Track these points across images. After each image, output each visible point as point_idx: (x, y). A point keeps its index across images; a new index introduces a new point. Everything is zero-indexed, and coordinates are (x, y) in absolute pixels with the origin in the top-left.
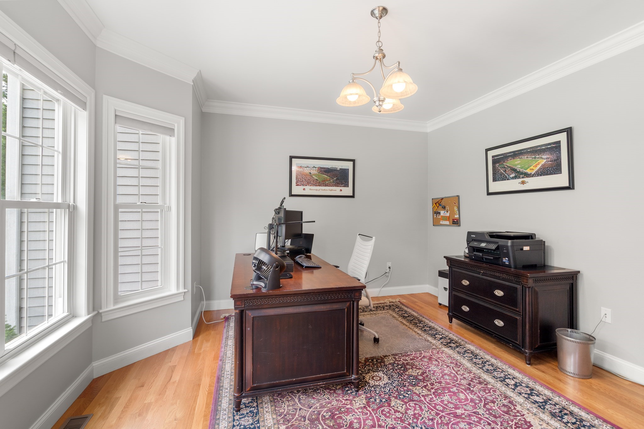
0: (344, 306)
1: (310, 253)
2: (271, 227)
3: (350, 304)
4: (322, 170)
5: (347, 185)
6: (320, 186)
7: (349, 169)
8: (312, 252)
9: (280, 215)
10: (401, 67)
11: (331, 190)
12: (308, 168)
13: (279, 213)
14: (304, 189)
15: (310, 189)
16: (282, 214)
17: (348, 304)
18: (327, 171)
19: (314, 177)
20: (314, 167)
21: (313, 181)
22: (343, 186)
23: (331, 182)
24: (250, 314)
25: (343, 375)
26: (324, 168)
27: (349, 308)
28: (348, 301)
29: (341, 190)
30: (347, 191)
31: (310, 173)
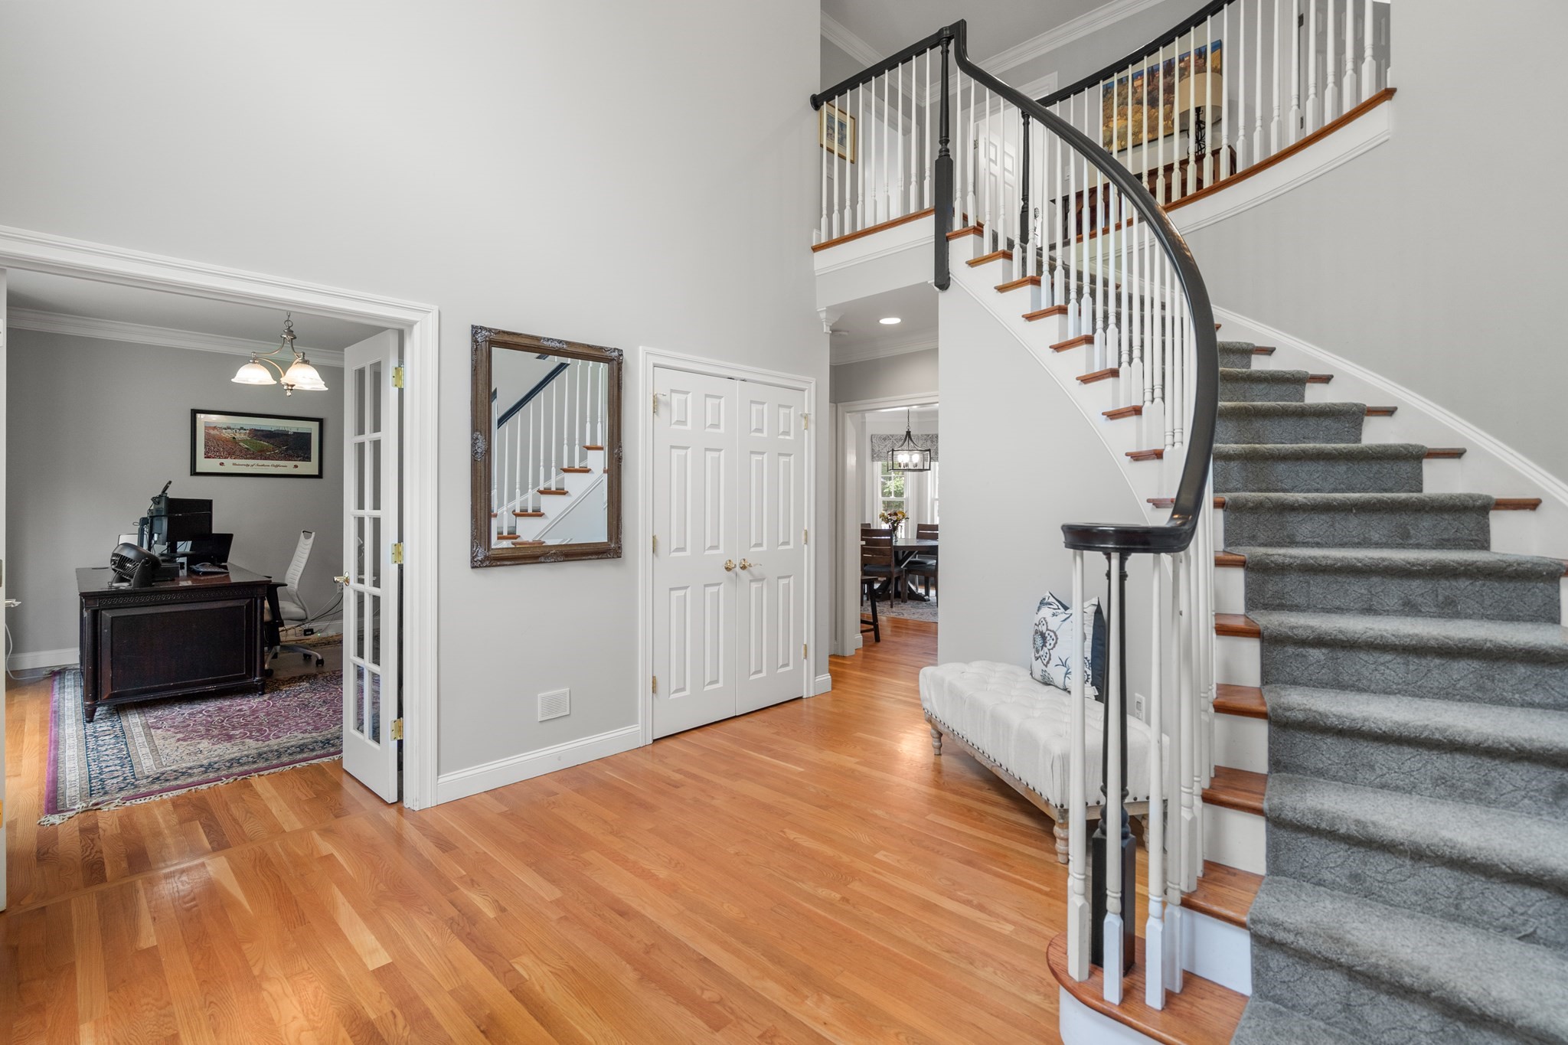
0: (244, 603)
1: (226, 561)
2: (144, 521)
3: (251, 601)
4: (259, 433)
5: (308, 459)
6: (254, 459)
7: (310, 434)
8: (229, 560)
9: (159, 506)
10: (306, 358)
11: (277, 466)
12: (229, 430)
13: (159, 503)
14: (222, 464)
15: (234, 464)
16: (163, 505)
17: (248, 600)
18: (269, 435)
19: (241, 444)
20: (242, 428)
21: (241, 451)
22: (300, 460)
23: (275, 453)
24: (107, 615)
25: (243, 678)
26: (262, 431)
27: (249, 606)
28: (248, 598)
29: (296, 466)
30: (310, 467)
31: (234, 438)
